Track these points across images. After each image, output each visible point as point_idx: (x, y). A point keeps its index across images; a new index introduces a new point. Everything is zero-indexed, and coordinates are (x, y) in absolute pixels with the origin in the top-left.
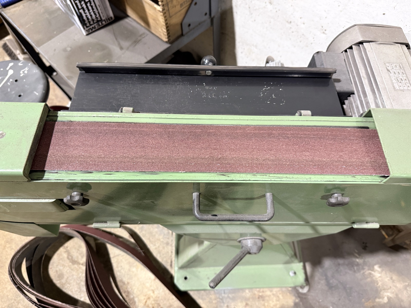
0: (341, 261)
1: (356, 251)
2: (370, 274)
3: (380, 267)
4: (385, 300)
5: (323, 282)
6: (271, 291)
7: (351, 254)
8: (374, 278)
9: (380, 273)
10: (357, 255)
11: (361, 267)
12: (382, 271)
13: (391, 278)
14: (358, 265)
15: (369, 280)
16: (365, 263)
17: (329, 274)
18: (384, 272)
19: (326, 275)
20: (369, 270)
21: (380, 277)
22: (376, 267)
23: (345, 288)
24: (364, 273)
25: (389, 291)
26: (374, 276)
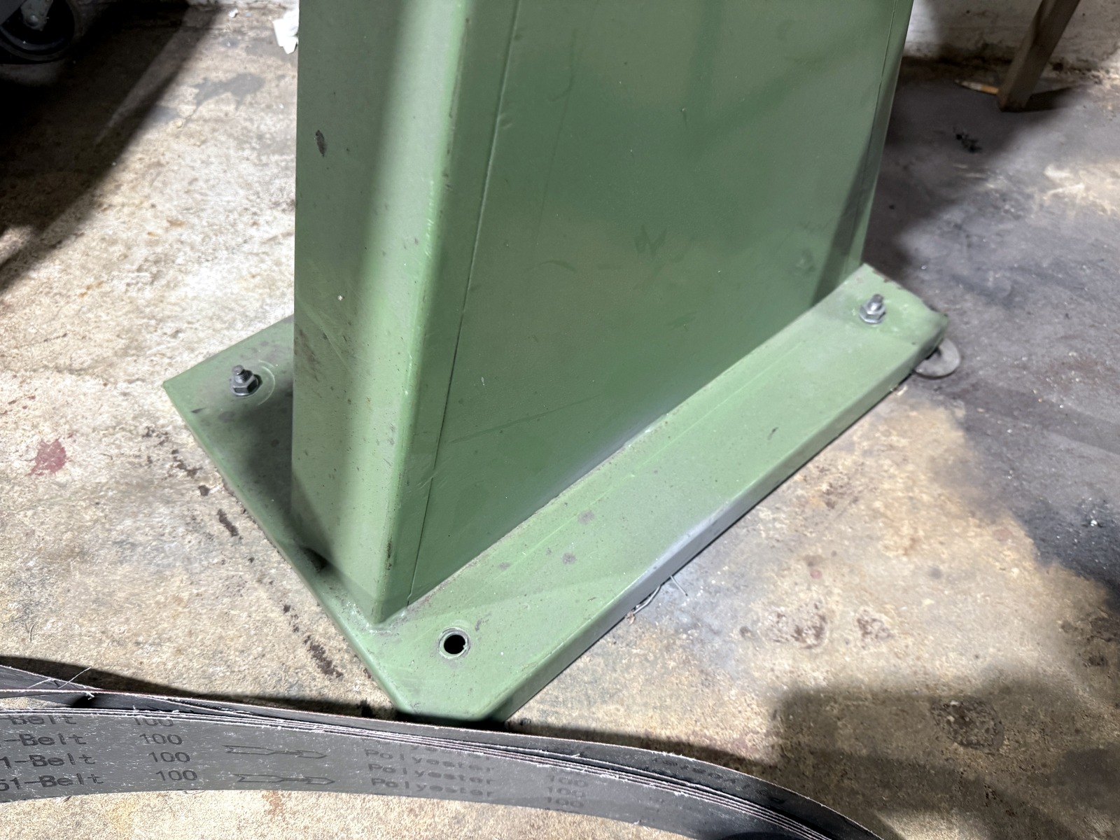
0: (954, 215)
1: (963, 167)
2: (1057, 197)
5: (969, 302)
6: (850, 448)
7: (955, 183)
8: (1079, 201)
9: (1076, 180)
10: (977, 175)
11: (1017, 196)
12: (1075, 173)
14: (1004, 197)
15: (1071, 214)
16: (1014, 180)
17: (964, 270)
18: (1082, 172)
19: (957, 279)
20: (1043, 190)
21: (1088, 189)
23: (1043, 277)
24: (1041, 206)
26: (1074, 197)
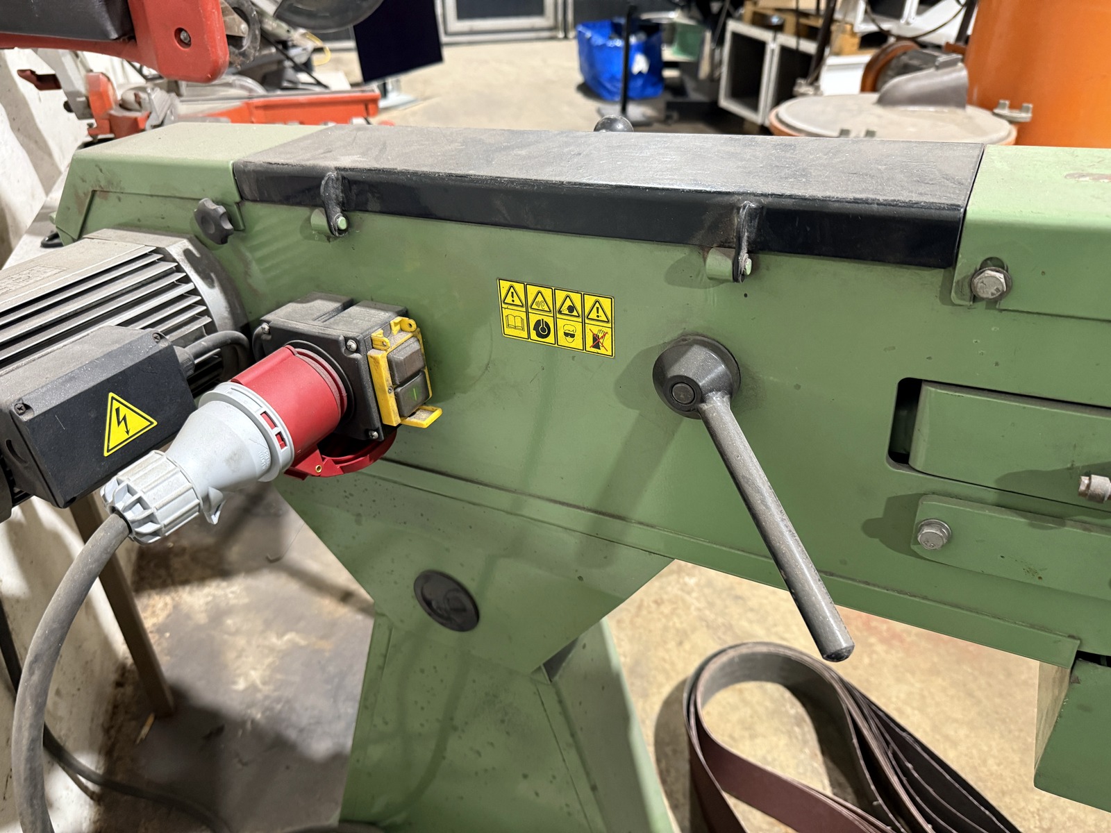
1: (240, 733)
2: (264, 683)
3: (234, 683)
4: (289, 636)
7: (257, 734)
8: (268, 673)
9: (246, 675)
10: (249, 726)
11: (267, 703)
12: (239, 676)
13: (239, 656)
14: (269, 709)
15: (279, 676)
16: (252, 705)
18: (238, 672)
20: (259, 690)
21: (254, 669)
22: (241, 685)
24: (275, 690)
25: (267, 643)
26: (263, 676)
